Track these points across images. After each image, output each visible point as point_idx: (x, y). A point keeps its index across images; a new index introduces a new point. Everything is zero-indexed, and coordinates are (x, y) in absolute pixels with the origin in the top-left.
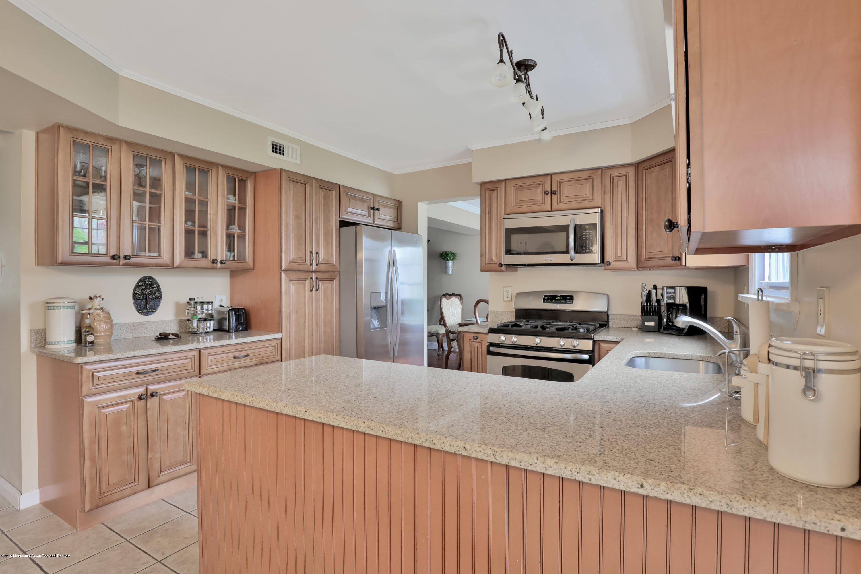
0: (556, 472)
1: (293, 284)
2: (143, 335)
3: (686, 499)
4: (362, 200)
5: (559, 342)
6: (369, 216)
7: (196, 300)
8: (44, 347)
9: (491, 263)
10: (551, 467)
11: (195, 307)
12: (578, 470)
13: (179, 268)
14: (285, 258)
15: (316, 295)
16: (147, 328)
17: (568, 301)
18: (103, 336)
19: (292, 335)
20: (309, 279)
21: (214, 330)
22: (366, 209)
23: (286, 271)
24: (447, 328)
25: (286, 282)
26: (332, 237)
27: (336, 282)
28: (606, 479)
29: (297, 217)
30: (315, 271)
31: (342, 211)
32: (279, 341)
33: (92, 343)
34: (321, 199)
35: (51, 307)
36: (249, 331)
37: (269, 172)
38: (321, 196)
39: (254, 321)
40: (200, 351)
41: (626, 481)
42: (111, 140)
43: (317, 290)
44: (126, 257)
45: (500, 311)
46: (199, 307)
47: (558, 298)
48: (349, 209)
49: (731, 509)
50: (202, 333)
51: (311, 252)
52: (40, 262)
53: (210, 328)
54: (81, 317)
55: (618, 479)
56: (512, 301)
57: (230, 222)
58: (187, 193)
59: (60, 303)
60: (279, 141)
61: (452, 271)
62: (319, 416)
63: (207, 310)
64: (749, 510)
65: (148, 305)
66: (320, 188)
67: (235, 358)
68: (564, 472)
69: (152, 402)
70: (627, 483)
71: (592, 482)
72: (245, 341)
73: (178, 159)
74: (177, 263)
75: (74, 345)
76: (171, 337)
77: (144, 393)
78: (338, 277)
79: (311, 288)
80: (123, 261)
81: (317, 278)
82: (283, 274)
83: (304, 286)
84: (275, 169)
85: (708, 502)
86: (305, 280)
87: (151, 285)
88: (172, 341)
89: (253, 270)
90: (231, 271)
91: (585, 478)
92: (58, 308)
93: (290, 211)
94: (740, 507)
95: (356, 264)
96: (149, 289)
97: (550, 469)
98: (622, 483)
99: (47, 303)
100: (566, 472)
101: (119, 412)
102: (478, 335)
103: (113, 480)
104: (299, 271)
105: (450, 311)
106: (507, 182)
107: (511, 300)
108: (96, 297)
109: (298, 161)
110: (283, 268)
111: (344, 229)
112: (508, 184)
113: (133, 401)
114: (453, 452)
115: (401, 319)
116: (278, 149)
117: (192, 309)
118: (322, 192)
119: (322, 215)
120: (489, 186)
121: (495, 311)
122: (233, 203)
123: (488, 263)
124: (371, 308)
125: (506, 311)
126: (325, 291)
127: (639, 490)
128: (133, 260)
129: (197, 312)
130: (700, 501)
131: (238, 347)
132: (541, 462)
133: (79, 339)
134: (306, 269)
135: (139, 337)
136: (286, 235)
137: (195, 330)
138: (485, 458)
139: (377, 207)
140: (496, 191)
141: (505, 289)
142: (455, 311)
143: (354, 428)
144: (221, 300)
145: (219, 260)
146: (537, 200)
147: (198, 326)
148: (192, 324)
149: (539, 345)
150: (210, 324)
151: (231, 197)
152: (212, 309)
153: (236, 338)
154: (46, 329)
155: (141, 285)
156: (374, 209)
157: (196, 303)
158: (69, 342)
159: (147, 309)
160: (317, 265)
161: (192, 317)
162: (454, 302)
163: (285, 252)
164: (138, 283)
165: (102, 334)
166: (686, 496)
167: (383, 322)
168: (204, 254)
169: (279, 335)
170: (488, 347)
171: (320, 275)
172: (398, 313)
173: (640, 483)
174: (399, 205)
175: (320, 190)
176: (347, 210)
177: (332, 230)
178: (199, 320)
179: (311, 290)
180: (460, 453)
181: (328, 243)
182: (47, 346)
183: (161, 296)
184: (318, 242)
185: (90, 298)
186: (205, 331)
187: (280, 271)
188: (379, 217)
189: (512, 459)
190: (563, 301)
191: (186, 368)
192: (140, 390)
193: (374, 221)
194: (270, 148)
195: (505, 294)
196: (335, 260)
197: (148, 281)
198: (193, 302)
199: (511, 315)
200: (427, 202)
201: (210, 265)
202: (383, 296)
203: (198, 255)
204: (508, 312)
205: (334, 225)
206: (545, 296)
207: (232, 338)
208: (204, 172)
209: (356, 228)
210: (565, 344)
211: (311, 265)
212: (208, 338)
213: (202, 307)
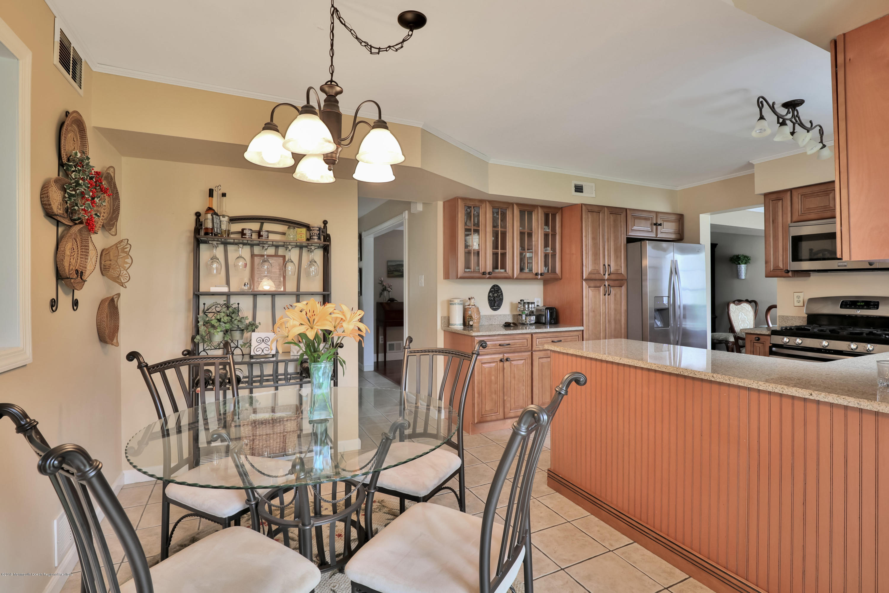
0: (764, 388)
1: (591, 290)
2: (494, 324)
3: (836, 401)
4: (646, 219)
5: (850, 346)
6: (652, 231)
7: (525, 301)
8: (448, 326)
9: (776, 269)
10: (761, 385)
11: (524, 306)
12: (776, 387)
13: (516, 279)
14: (585, 270)
15: (608, 298)
16: (495, 319)
17: (871, 307)
18: (476, 322)
19: (590, 328)
20: (603, 286)
21: (535, 323)
22: (649, 225)
23: (586, 280)
24: (735, 334)
25: (586, 288)
26: (621, 252)
27: (624, 289)
28: (791, 391)
29: (594, 239)
30: (608, 280)
31: (629, 230)
32: (581, 333)
33: (472, 326)
34: (612, 223)
35: (452, 303)
36: (558, 325)
37: (572, 207)
38: (611, 220)
39: (561, 317)
40: (532, 335)
41: (802, 392)
42: (482, 201)
43: (609, 295)
44: (489, 273)
45: (790, 316)
46: (526, 306)
47: (859, 304)
48: (635, 228)
49: (860, 406)
50: (528, 324)
51: (604, 265)
52: (447, 276)
53: (533, 321)
54: (465, 311)
55: (798, 391)
56: (804, 306)
57: (546, 245)
58: (520, 228)
59: (456, 301)
60: (579, 183)
61: (746, 276)
62: (628, 361)
63: (532, 308)
64: (870, 406)
65: (496, 304)
66: (610, 213)
67: (552, 342)
68: (769, 388)
69: (507, 364)
70: (803, 393)
71: (784, 393)
72: (559, 331)
73: (515, 206)
74: (515, 276)
75: (462, 326)
76: (512, 325)
77: (502, 358)
78: (626, 284)
79: (604, 293)
80: (488, 276)
81: (609, 285)
82: (584, 282)
83: (599, 291)
84: (577, 204)
85: (847, 402)
86: (600, 287)
87: (497, 291)
88: (512, 328)
89: (561, 279)
90: (544, 281)
91: (780, 391)
92: (455, 304)
93: (588, 235)
94: (865, 404)
95: (641, 273)
96: (496, 293)
97: (761, 387)
98: (800, 393)
99: (450, 301)
100: (770, 388)
101: (491, 368)
102: (760, 337)
103: (488, 408)
104: (595, 280)
105: (740, 317)
106: (793, 191)
107: (802, 305)
108: (472, 298)
109: (594, 195)
110: (584, 278)
111: (630, 245)
112: (795, 193)
113: (497, 362)
114: (706, 378)
115: (683, 323)
116: (579, 189)
117: (522, 307)
118: (612, 217)
119: (612, 235)
120: (774, 196)
121: (784, 316)
122: (548, 232)
123: (773, 270)
124: (655, 310)
125: (797, 317)
126: (615, 295)
127: (810, 397)
128: (493, 275)
129: (525, 309)
130: (843, 402)
131: (555, 334)
132: (756, 383)
133: (464, 324)
134: (601, 278)
135: (491, 325)
136: (586, 253)
137: (524, 322)
138: (724, 382)
139: (659, 223)
140: (781, 201)
141: (796, 294)
142: (745, 317)
143: (649, 367)
144: (538, 302)
145: (540, 273)
146: (828, 206)
147: (525, 319)
148: (522, 318)
149: (827, 348)
150: (533, 318)
151: (546, 227)
152: (534, 308)
153: (550, 328)
154: (449, 317)
155: (492, 291)
156: (657, 225)
157: (525, 303)
158: (460, 325)
159: (495, 307)
160: (609, 275)
161: (522, 313)
162: (745, 308)
163: (585, 266)
164: (491, 289)
165: (475, 321)
166: (835, 399)
167: (666, 322)
168: (531, 270)
169: (581, 328)
170: (771, 348)
171: (612, 283)
172: (680, 317)
173: (810, 393)
174: (680, 218)
175: (611, 215)
176: (633, 229)
177: (621, 246)
178: (526, 315)
179: (605, 295)
180: (710, 379)
181: (617, 257)
182: (450, 326)
183: (503, 298)
184: (609, 256)
185: (469, 299)
186: (530, 323)
187: (582, 280)
188: (662, 231)
189: (740, 382)
190: (865, 307)
191: (524, 345)
192: (501, 356)
193: (657, 235)
194: (573, 189)
195: (796, 299)
196: (623, 271)
197: (496, 288)
198: (522, 302)
199: (802, 320)
200: (709, 213)
201: (534, 277)
202: (665, 300)
203: (526, 270)
204: (799, 317)
205: (622, 241)
206: (843, 302)
207: (547, 328)
208: (530, 214)
209: (641, 243)
210: (857, 348)
211: (604, 275)
212: (532, 328)
213: (529, 306)
